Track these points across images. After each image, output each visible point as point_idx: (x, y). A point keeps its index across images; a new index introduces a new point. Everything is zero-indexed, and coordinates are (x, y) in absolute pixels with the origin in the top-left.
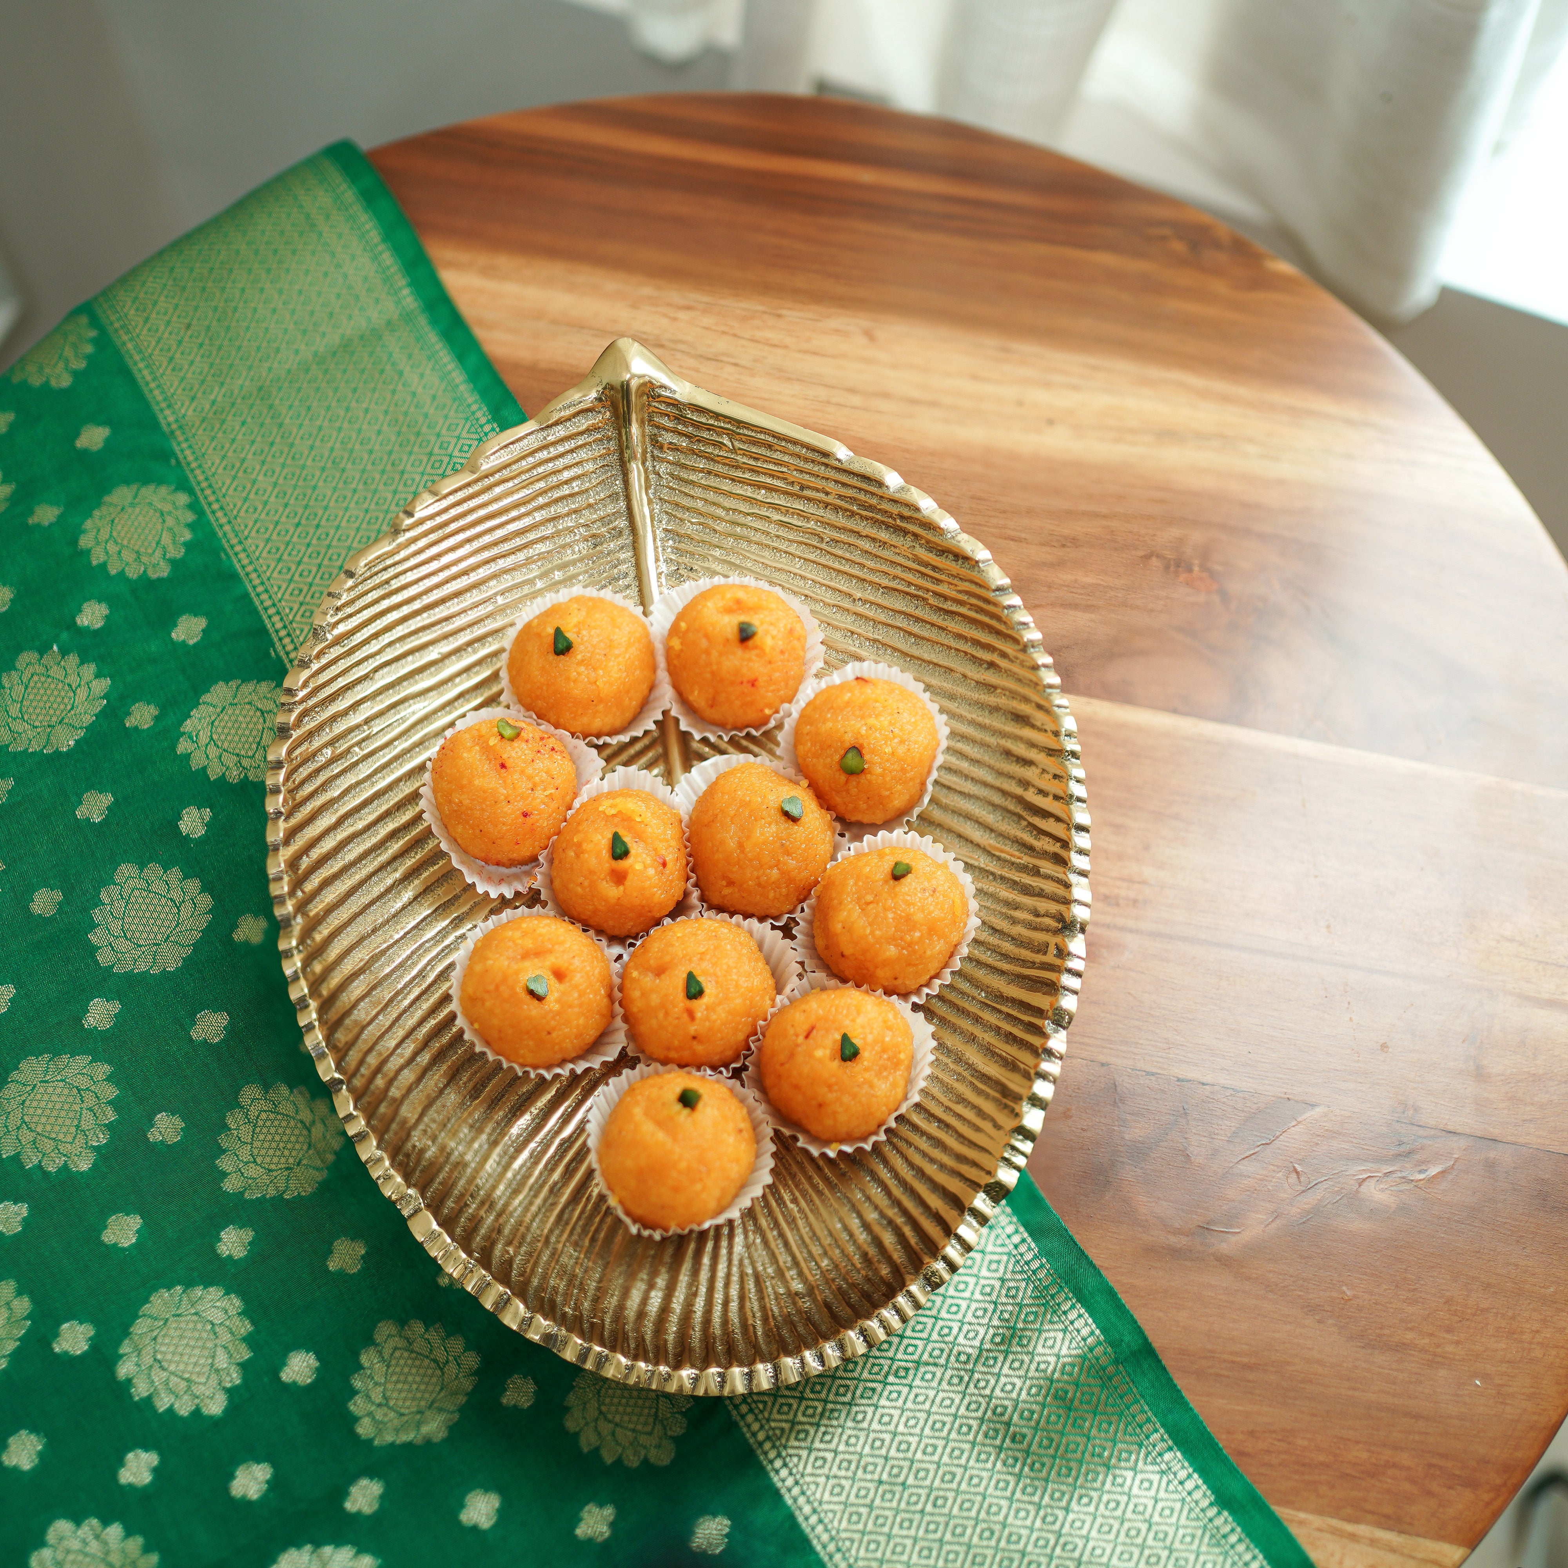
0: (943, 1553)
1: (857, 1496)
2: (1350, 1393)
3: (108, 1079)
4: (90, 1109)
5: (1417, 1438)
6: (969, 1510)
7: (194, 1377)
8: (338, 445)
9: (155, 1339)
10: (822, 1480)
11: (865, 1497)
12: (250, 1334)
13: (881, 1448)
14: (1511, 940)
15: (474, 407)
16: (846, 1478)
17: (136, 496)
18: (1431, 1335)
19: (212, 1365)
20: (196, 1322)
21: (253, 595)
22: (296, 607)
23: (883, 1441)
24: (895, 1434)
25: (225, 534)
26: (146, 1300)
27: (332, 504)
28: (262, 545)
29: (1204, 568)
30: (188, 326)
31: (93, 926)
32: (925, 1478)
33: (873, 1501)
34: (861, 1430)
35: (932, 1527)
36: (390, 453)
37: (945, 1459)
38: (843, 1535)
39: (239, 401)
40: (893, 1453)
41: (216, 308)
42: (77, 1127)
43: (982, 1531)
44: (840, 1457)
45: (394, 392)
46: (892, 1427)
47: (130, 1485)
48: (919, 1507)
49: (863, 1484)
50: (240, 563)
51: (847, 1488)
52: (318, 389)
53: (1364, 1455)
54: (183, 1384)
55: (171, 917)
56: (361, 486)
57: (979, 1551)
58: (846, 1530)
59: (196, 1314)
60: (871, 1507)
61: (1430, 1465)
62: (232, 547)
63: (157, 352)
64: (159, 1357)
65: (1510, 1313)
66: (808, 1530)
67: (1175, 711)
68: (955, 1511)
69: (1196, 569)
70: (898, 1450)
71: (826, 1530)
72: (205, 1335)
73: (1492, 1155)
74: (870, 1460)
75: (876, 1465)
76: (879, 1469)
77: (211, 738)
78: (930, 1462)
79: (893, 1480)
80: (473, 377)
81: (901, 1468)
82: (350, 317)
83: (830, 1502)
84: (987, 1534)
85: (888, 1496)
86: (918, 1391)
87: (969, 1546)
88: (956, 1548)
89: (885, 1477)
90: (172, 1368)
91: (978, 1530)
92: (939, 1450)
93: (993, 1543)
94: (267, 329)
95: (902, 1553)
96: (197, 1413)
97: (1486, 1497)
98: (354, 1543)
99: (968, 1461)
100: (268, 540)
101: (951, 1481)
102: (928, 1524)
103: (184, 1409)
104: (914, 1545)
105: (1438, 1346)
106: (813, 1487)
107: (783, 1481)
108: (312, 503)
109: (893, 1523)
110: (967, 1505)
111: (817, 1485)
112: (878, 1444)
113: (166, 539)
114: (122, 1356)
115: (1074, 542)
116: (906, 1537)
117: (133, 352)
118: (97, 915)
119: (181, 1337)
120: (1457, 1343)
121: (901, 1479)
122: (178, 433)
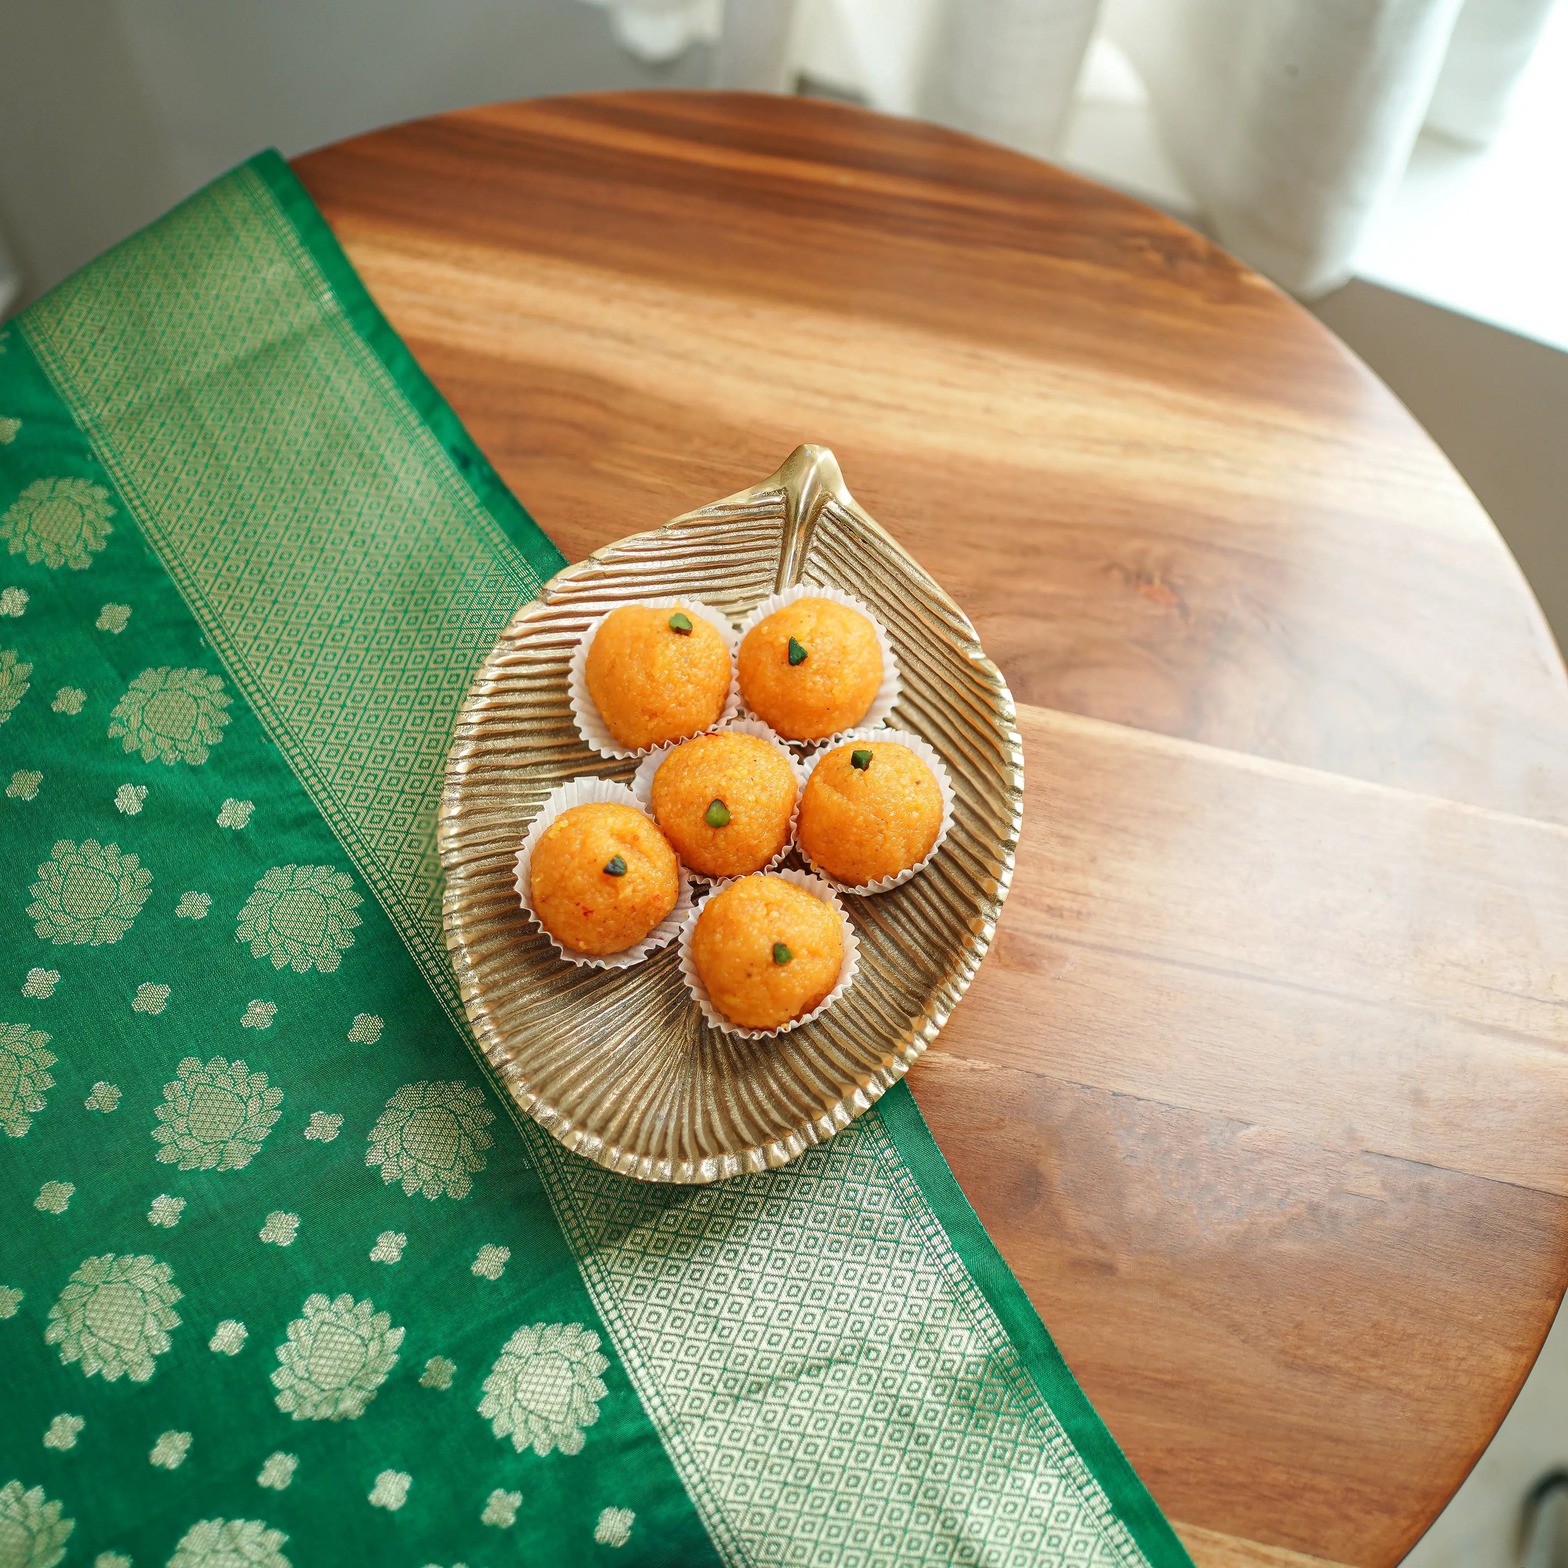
0: (844, 1558)
1: (761, 1497)
2: (1271, 1414)
3: (47, 1047)
4: (29, 1076)
5: (1337, 1462)
6: (872, 1515)
7: (123, 1344)
8: (263, 446)
9: (84, 1305)
10: (728, 1478)
11: (770, 1497)
12: (180, 1302)
13: (788, 1449)
14: (1457, 965)
15: (405, 412)
16: (751, 1477)
17: (53, 490)
18: (1356, 1358)
19: (142, 1332)
20: (126, 1290)
21: (179, 587)
22: (225, 601)
23: (791, 1442)
24: (803, 1436)
25: (147, 530)
26: (77, 1267)
27: (259, 502)
28: (186, 541)
29: (1164, 581)
30: (102, 330)
31: (31, 901)
32: (830, 1482)
33: (776, 1502)
34: (770, 1429)
35: (834, 1531)
36: (319, 454)
37: (851, 1463)
38: (745, 1536)
39: (157, 403)
40: (800, 1455)
41: (131, 313)
42: (15, 1093)
43: (884, 1537)
44: (747, 1456)
45: (321, 396)
46: (800, 1429)
47: (55, 1449)
48: (823, 1510)
49: (768, 1485)
50: (164, 557)
51: (752, 1488)
52: (240, 391)
53: (1283, 1478)
54: (113, 1350)
55: (109, 891)
56: (289, 486)
57: (879, 1557)
58: (747, 1531)
59: (127, 1281)
60: (774, 1508)
61: (1349, 1490)
62: (156, 542)
63: (69, 354)
64: (88, 1323)
65: (1437, 1340)
66: (710, 1529)
67: (1128, 724)
68: (858, 1516)
69: (1157, 582)
70: (805, 1452)
71: (728, 1530)
72: (135, 1302)
73: (1426, 1180)
74: (778, 1461)
75: (782, 1466)
76: (785, 1470)
77: (143, 722)
78: (836, 1465)
79: (798, 1482)
80: (402, 382)
81: (807, 1470)
82: (271, 322)
83: (734, 1502)
84: (888, 1540)
85: (792, 1498)
86: (829, 1391)
87: (870, 1552)
88: (857, 1553)
89: (790, 1479)
90: (102, 1334)
91: (880, 1536)
92: (846, 1453)
93: (893, 1549)
94: (183, 334)
95: (802, 1556)
96: (124, 1379)
97: (1404, 1523)
98: (263, 1518)
99: (873, 1464)
100: (192, 537)
101: (856, 1486)
102: (831, 1528)
103: (112, 1375)
104: (815, 1549)
105: (1362, 1370)
106: (718, 1485)
107: (689, 1477)
108: (238, 501)
109: (796, 1525)
110: (870, 1510)
111: (723, 1483)
112: (786, 1445)
113: (87, 532)
114: (52, 1321)
115: (1035, 550)
116: (808, 1540)
117: (45, 353)
118: (34, 891)
119: (111, 1304)
120: (1382, 1368)
121: (806, 1481)
122: (94, 431)
